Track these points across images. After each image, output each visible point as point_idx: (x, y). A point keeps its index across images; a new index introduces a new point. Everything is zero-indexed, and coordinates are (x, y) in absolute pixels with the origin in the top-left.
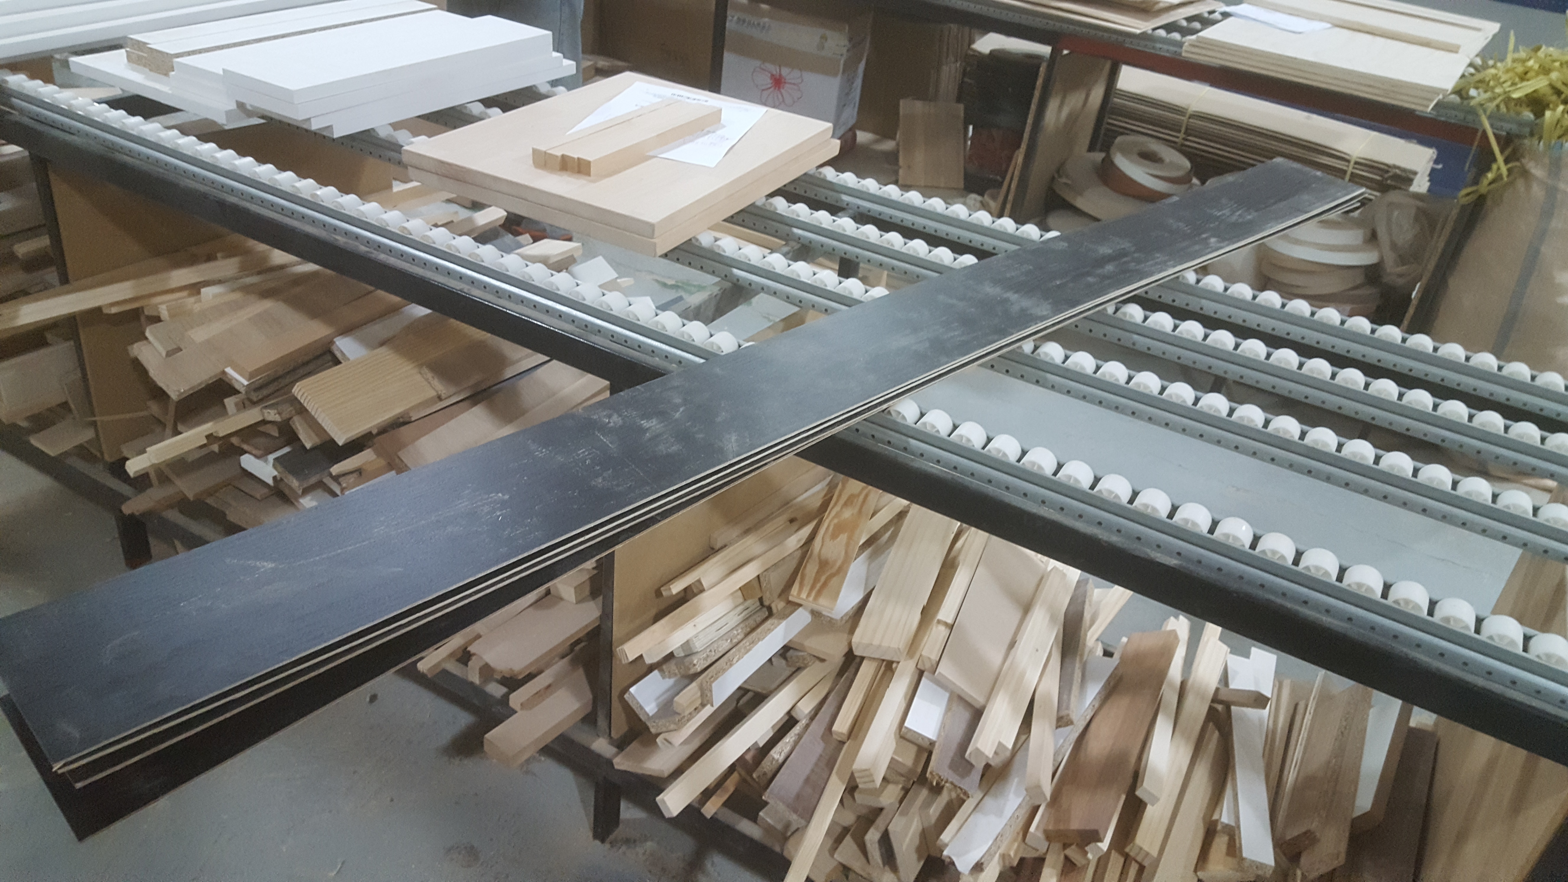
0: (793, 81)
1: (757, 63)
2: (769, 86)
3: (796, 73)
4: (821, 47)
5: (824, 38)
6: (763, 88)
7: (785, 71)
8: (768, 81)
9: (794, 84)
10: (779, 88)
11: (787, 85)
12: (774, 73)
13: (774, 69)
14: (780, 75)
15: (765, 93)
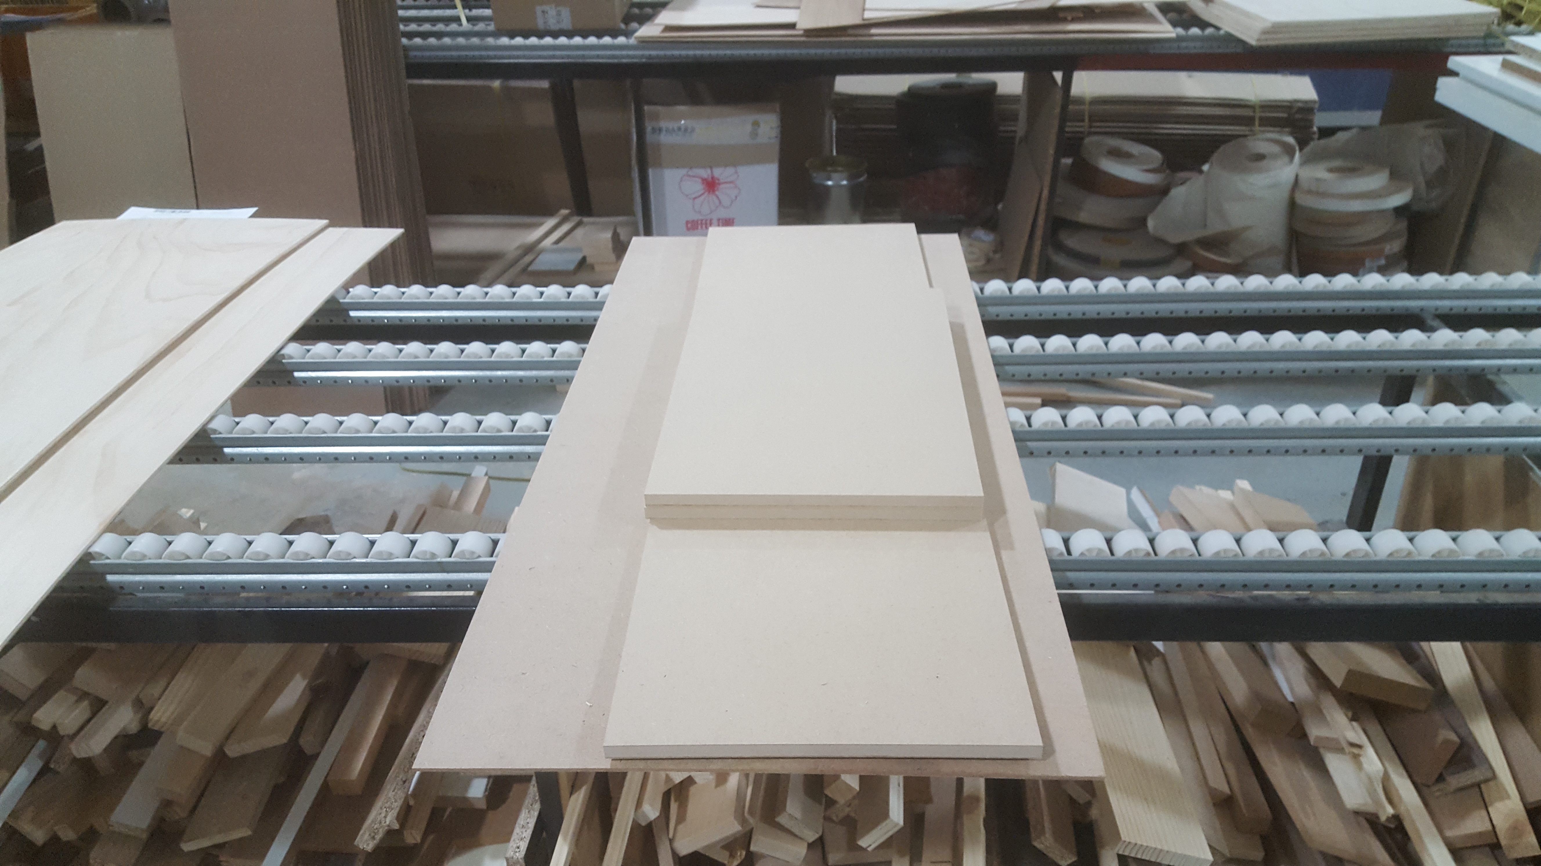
0: (729, 180)
1: (683, 171)
2: (702, 192)
3: (730, 171)
4: (754, 134)
5: (756, 124)
6: (694, 196)
7: (718, 172)
8: (698, 187)
9: (731, 182)
10: (714, 191)
11: (722, 186)
12: (705, 176)
13: (705, 173)
14: (713, 178)
15: (698, 201)
